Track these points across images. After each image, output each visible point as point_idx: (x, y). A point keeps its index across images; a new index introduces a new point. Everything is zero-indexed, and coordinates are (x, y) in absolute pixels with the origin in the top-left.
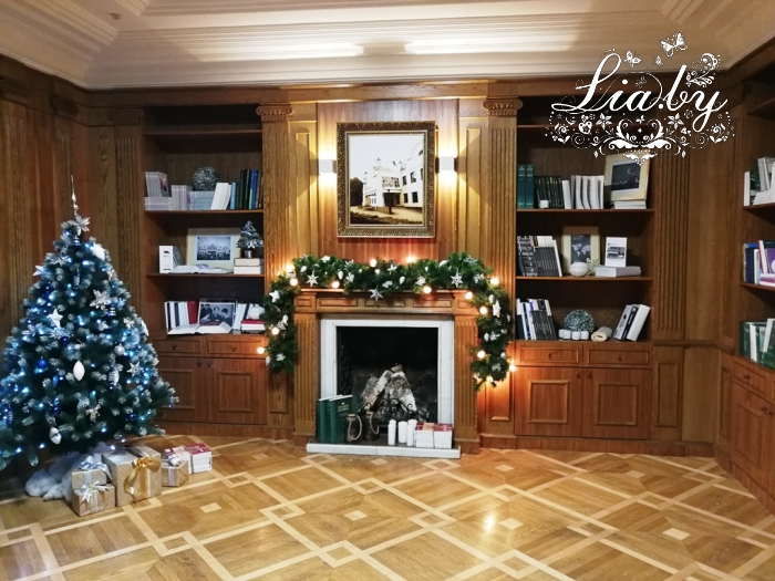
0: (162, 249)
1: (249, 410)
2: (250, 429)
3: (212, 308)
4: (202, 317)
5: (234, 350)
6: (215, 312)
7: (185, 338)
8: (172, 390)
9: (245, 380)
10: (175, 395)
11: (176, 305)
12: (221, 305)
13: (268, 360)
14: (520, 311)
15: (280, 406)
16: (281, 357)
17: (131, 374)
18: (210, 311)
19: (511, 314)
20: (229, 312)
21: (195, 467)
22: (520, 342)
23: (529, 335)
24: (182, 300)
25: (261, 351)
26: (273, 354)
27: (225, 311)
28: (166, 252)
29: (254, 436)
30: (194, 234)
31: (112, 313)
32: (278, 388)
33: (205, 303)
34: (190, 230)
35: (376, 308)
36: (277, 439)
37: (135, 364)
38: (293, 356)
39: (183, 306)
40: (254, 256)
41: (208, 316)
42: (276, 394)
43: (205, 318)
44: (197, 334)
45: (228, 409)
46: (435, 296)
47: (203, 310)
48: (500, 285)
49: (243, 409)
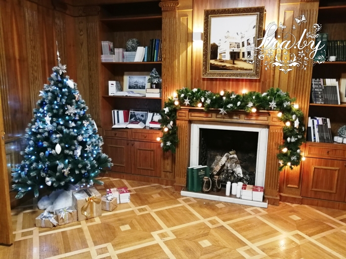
0: (110, 82)
1: (153, 169)
2: (152, 178)
3: (136, 114)
4: (130, 119)
5: (145, 137)
6: (138, 117)
7: (121, 130)
8: (110, 159)
9: (151, 154)
10: (112, 162)
11: (118, 112)
12: (140, 113)
13: (162, 144)
14: (310, 124)
15: (168, 168)
16: (169, 144)
17: (87, 151)
18: (135, 116)
19: (304, 126)
20: (144, 117)
21: (121, 200)
22: (308, 143)
23: (315, 139)
24: (121, 109)
25: (158, 139)
26: (165, 141)
27: (142, 116)
28: (112, 84)
29: (155, 183)
30: (128, 75)
31: (77, 118)
32: (167, 159)
33: (132, 112)
34: (125, 73)
35: (222, 119)
36: (166, 185)
37: (89, 145)
38: (175, 143)
39: (121, 113)
40: (157, 88)
41: (134, 118)
42: (166, 162)
43: (132, 119)
44: (127, 128)
45: (141, 168)
46: (258, 114)
47: (131, 115)
48: (299, 109)
49: (149, 168)
